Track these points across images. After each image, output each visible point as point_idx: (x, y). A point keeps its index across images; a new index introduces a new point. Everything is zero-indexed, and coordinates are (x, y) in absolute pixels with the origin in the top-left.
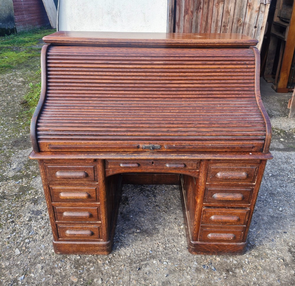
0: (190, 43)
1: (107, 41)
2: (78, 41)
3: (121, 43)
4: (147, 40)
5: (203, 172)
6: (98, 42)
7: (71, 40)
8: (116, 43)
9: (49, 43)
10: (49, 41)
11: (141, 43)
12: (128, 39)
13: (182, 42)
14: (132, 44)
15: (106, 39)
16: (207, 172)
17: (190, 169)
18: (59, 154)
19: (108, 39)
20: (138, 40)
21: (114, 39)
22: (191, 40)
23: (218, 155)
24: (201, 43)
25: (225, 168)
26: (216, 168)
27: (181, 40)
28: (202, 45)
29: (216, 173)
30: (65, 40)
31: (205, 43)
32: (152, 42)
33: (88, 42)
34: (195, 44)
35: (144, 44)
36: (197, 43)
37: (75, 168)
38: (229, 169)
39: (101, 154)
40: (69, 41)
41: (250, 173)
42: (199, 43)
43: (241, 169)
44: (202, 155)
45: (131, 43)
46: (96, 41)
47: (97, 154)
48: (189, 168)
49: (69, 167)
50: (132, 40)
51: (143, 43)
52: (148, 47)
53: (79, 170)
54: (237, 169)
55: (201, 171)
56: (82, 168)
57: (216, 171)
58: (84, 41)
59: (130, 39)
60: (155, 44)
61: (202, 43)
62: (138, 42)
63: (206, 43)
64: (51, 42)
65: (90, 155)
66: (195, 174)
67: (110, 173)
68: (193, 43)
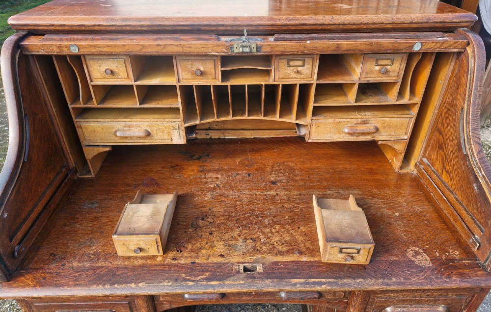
0: (330, 25)
1: (148, 23)
2: (84, 26)
3: (178, 28)
4: (235, 19)
5: (356, 306)
6: (129, 25)
7: (69, 23)
8: (167, 28)
9: (23, 30)
10: (21, 28)
11: (223, 25)
12: (193, 18)
13: (313, 22)
14: (203, 28)
15: (145, 19)
16: (365, 306)
17: (331, 299)
18: (50, 286)
19: (150, 19)
20: (215, 19)
21: (163, 18)
22: (330, 17)
23: (394, 279)
24: (354, 24)
25: (403, 300)
26: (385, 301)
27: (310, 16)
28: (355, 27)
29: (385, 307)
30: (56, 23)
31: (361, 24)
32: (246, 23)
33: (107, 27)
34: (341, 27)
35: (228, 28)
36: (344, 24)
37: (90, 305)
38: (411, 301)
39: (140, 285)
40: (64, 25)
41: (453, 306)
42: (349, 24)
43: (436, 300)
44: (358, 280)
45: (200, 28)
46: (124, 23)
47: (131, 282)
48: (328, 298)
49: (78, 305)
50: (203, 19)
51: (227, 26)
52: (237, 33)
53: (99, 308)
54: (427, 301)
55: (353, 304)
56: (106, 304)
57: (385, 304)
58: (97, 23)
59: (198, 18)
60: (254, 28)
61: (356, 22)
62: (215, 23)
63: (365, 24)
64: (26, 28)
65: (116, 286)
66: (340, 306)
67: (166, 307)
68: (335, 24)
